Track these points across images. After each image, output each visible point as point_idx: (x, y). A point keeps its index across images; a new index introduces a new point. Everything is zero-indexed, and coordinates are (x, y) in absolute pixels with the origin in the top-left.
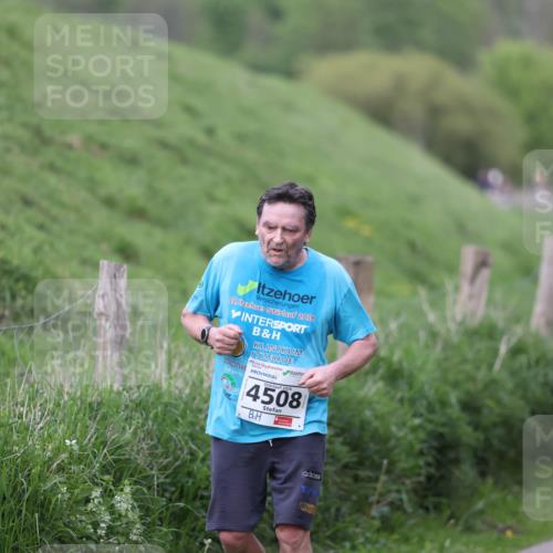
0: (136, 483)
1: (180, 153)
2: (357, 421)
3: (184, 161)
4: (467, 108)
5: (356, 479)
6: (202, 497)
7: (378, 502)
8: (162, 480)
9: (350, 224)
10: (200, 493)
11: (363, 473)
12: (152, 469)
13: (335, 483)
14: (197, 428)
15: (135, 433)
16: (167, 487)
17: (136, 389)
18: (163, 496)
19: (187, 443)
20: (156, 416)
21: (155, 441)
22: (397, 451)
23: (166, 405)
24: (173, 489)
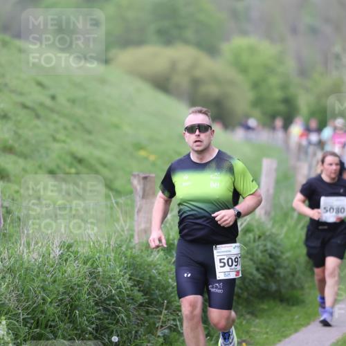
0: (9, 319)
1: (35, 112)
2: (147, 276)
3: (38, 116)
4: (215, 79)
5: (147, 313)
6: (51, 326)
7: (162, 327)
8: (25, 316)
9: (142, 153)
10: (50, 323)
11: (152, 309)
12: (18, 309)
13: (134, 315)
14: (47, 283)
15: (8, 287)
16: (29, 320)
17: (7, 259)
18: (26, 326)
19: (40, 293)
20: (20, 276)
21: (20, 292)
22: (172, 295)
23: (27, 269)
24: (33, 321)
